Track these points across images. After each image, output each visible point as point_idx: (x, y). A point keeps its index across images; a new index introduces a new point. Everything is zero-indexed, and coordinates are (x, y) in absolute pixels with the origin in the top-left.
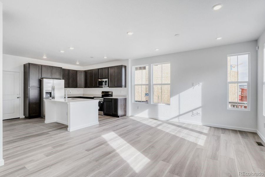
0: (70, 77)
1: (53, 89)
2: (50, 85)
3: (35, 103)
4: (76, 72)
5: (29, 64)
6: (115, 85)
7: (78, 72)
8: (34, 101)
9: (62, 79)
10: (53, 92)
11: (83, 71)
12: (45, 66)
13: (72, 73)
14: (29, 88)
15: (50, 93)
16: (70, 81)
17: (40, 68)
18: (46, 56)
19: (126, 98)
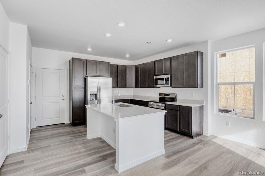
0: (118, 74)
1: (99, 89)
2: (96, 85)
3: (80, 108)
4: (126, 67)
5: (73, 59)
6: (183, 84)
7: (128, 68)
8: (78, 105)
9: (109, 76)
10: (98, 94)
11: (134, 66)
12: (91, 61)
13: (121, 69)
14: (72, 88)
15: (96, 95)
16: (118, 78)
17: (85, 63)
18: (91, 48)
19: (203, 106)
